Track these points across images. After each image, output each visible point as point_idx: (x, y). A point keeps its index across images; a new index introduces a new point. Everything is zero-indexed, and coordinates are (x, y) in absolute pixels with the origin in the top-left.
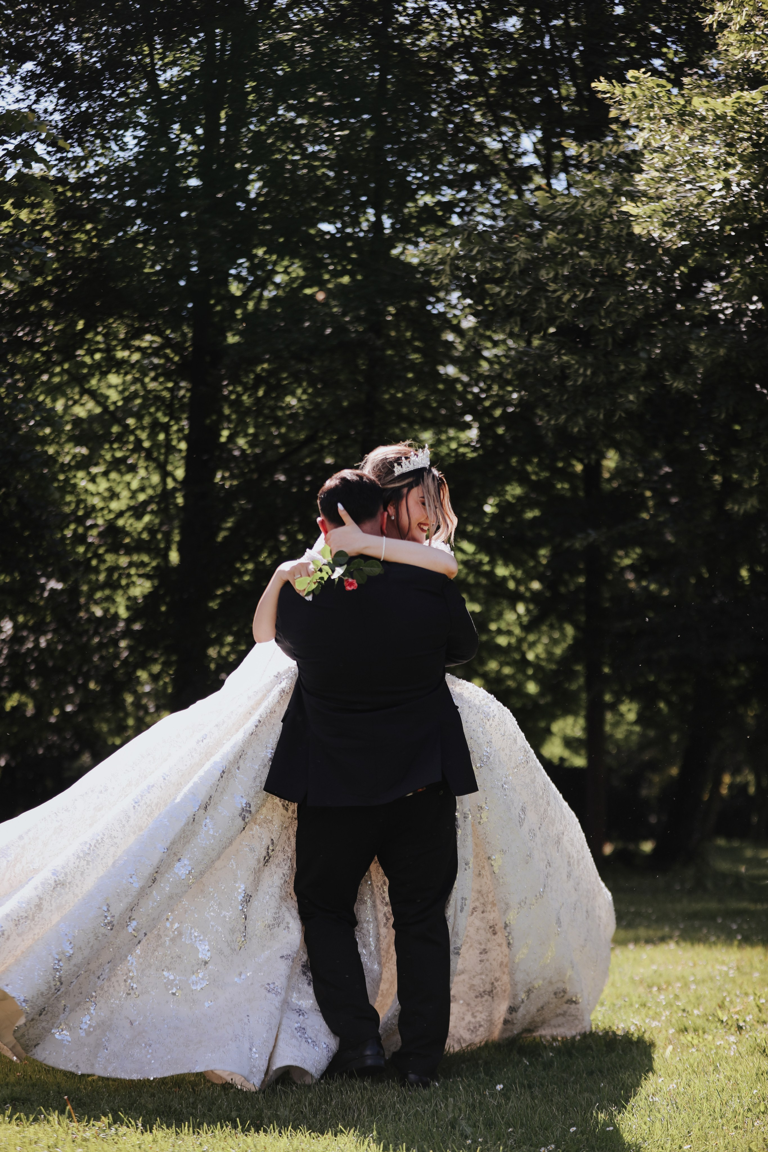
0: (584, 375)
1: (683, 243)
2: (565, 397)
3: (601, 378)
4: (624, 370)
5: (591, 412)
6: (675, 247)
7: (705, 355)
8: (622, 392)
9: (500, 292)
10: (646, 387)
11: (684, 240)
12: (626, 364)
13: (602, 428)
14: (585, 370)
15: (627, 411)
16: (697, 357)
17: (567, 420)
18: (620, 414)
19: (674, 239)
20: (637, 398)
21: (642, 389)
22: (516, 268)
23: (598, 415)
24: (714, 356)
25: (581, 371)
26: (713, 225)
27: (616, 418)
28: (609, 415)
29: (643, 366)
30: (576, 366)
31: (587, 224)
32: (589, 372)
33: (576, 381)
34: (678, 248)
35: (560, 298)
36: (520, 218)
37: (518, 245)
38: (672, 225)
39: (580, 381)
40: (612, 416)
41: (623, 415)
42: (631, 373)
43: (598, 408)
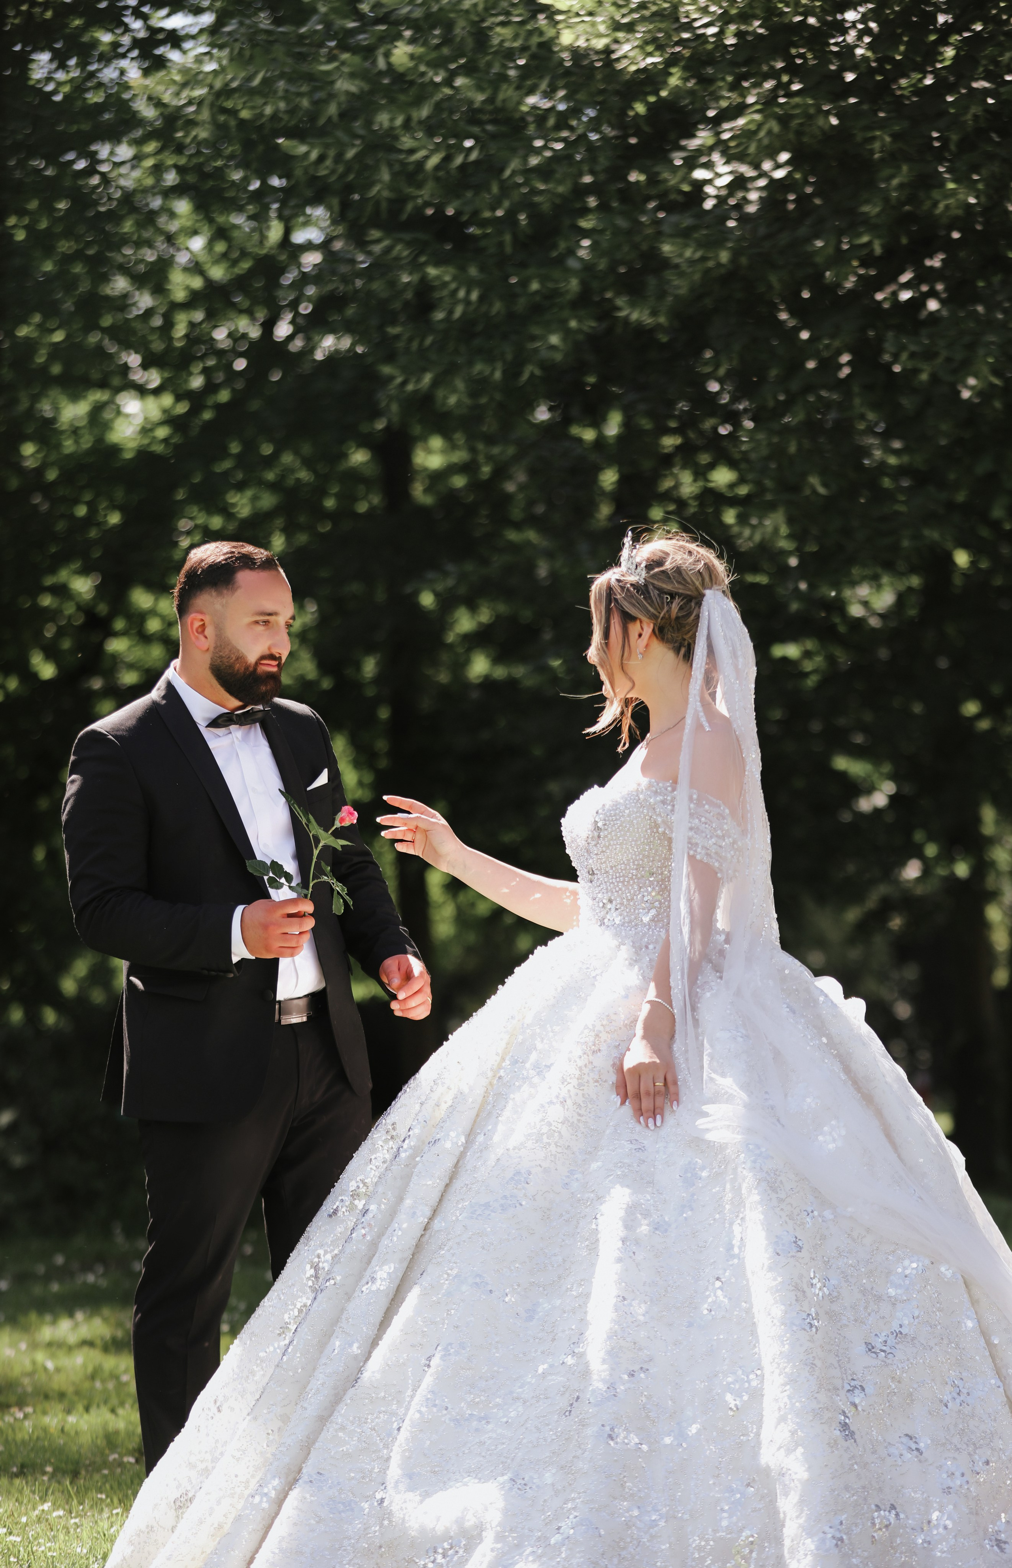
0: (467, 302)
1: (650, 60)
2: (429, 341)
3: (497, 307)
4: (537, 292)
5: (479, 367)
6: (633, 68)
7: (691, 262)
8: (536, 330)
9: (307, 154)
10: (580, 321)
11: (650, 54)
12: (543, 279)
13: (498, 396)
14: (468, 293)
15: (544, 365)
16: (677, 266)
17: (435, 383)
18: (529, 370)
19: (631, 54)
20: (564, 340)
21: (573, 324)
22: (332, 109)
23: (492, 373)
24: (711, 264)
25: (462, 294)
26: (706, 26)
27: (525, 376)
28: (513, 371)
29: (574, 284)
30: (453, 286)
31: (461, 29)
32: (474, 296)
33: (451, 312)
34: (638, 71)
35: (420, 164)
36: (333, 17)
37: (337, 68)
38: (630, 28)
39: (459, 311)
40: (518, 374)
41: (538, 372)
42: (551, 296)
43: (490, 359)
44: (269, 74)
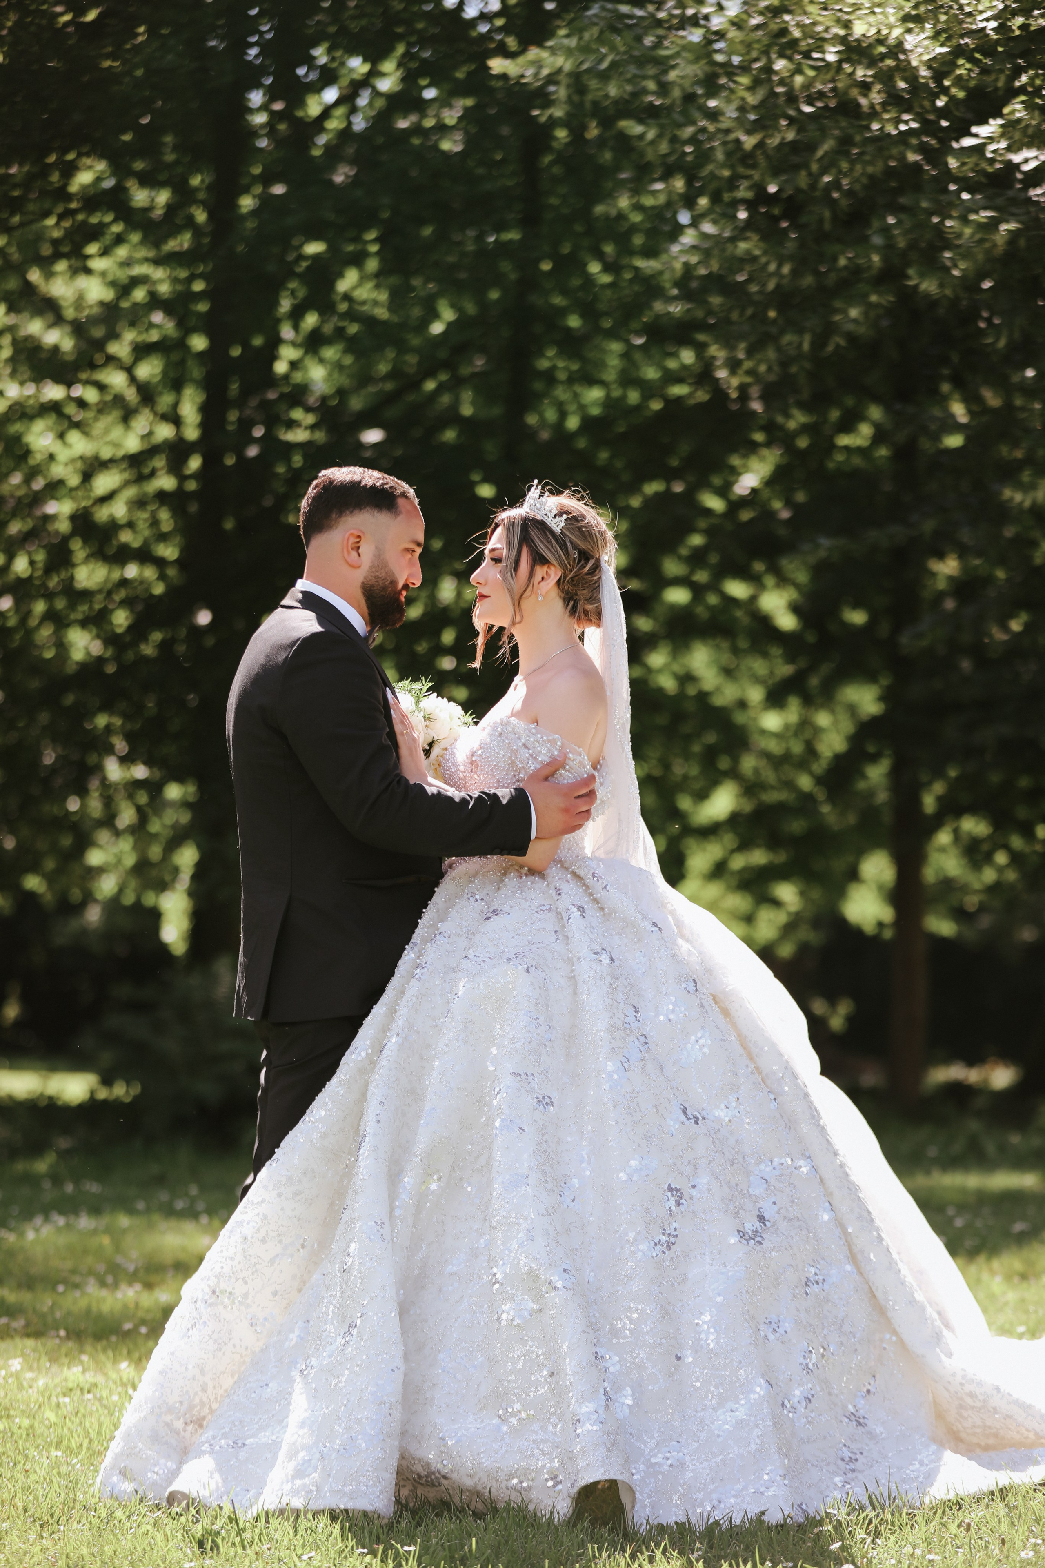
0: (779, 275)
1: (939, 50)
2: (749, 312)
3: (808, 281)
4: (844, 267)
5: (789, 338)
6: (925, 57)
8: (839, 304)
9: (644, 134)
10: (880, 295)
11: (940, 45)
12: (849, 256)
13: (807, 366)
14: (780, 266)
15: (847, 337)
18: (836, 342)
19: (924, 43)
20: (865, 313)
21: (874, 298)
23: (801, 343)
25: (772, 267)
26: (987, 20)
27: (830, 348)
28: (819, 343)
29: (876, 260)
30: (764, 259)
32: (786, 269)
33: (765, 285)
34: (930, 59)
39: (771, 285)
40: (824, 345)
41: (842, 342)
42: (855, 272)
43: (801, 331)
44: (618, 58)
